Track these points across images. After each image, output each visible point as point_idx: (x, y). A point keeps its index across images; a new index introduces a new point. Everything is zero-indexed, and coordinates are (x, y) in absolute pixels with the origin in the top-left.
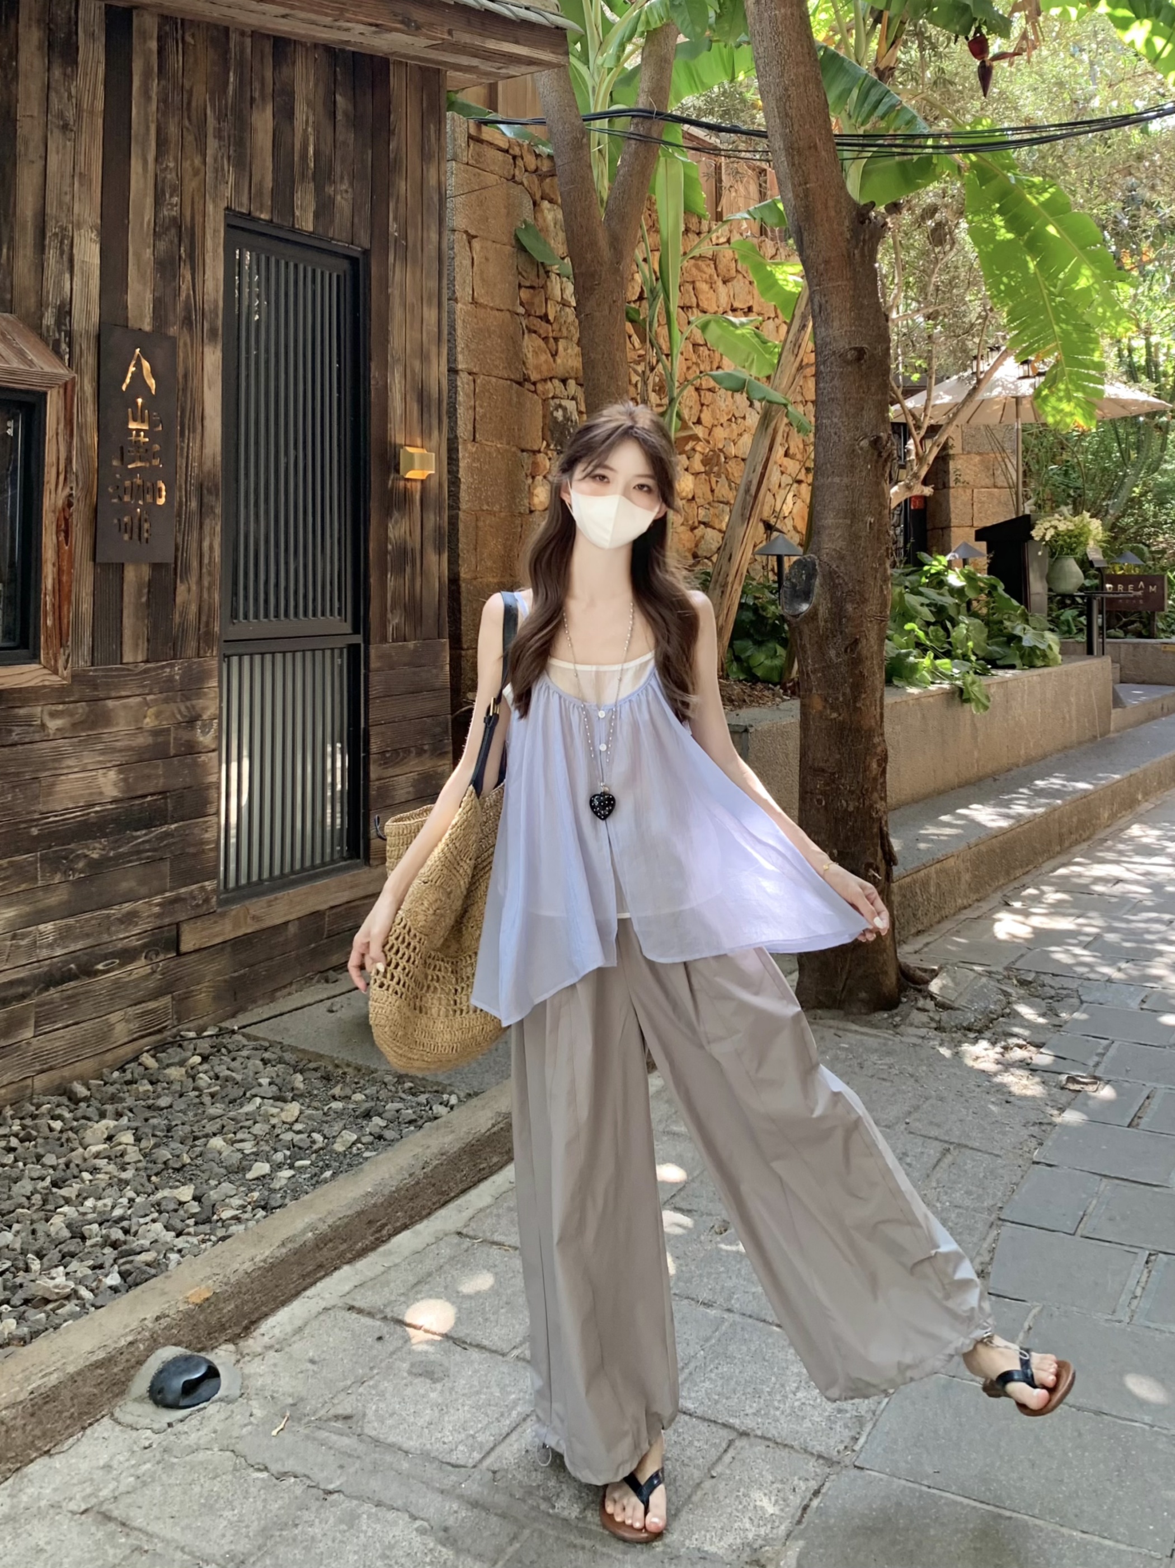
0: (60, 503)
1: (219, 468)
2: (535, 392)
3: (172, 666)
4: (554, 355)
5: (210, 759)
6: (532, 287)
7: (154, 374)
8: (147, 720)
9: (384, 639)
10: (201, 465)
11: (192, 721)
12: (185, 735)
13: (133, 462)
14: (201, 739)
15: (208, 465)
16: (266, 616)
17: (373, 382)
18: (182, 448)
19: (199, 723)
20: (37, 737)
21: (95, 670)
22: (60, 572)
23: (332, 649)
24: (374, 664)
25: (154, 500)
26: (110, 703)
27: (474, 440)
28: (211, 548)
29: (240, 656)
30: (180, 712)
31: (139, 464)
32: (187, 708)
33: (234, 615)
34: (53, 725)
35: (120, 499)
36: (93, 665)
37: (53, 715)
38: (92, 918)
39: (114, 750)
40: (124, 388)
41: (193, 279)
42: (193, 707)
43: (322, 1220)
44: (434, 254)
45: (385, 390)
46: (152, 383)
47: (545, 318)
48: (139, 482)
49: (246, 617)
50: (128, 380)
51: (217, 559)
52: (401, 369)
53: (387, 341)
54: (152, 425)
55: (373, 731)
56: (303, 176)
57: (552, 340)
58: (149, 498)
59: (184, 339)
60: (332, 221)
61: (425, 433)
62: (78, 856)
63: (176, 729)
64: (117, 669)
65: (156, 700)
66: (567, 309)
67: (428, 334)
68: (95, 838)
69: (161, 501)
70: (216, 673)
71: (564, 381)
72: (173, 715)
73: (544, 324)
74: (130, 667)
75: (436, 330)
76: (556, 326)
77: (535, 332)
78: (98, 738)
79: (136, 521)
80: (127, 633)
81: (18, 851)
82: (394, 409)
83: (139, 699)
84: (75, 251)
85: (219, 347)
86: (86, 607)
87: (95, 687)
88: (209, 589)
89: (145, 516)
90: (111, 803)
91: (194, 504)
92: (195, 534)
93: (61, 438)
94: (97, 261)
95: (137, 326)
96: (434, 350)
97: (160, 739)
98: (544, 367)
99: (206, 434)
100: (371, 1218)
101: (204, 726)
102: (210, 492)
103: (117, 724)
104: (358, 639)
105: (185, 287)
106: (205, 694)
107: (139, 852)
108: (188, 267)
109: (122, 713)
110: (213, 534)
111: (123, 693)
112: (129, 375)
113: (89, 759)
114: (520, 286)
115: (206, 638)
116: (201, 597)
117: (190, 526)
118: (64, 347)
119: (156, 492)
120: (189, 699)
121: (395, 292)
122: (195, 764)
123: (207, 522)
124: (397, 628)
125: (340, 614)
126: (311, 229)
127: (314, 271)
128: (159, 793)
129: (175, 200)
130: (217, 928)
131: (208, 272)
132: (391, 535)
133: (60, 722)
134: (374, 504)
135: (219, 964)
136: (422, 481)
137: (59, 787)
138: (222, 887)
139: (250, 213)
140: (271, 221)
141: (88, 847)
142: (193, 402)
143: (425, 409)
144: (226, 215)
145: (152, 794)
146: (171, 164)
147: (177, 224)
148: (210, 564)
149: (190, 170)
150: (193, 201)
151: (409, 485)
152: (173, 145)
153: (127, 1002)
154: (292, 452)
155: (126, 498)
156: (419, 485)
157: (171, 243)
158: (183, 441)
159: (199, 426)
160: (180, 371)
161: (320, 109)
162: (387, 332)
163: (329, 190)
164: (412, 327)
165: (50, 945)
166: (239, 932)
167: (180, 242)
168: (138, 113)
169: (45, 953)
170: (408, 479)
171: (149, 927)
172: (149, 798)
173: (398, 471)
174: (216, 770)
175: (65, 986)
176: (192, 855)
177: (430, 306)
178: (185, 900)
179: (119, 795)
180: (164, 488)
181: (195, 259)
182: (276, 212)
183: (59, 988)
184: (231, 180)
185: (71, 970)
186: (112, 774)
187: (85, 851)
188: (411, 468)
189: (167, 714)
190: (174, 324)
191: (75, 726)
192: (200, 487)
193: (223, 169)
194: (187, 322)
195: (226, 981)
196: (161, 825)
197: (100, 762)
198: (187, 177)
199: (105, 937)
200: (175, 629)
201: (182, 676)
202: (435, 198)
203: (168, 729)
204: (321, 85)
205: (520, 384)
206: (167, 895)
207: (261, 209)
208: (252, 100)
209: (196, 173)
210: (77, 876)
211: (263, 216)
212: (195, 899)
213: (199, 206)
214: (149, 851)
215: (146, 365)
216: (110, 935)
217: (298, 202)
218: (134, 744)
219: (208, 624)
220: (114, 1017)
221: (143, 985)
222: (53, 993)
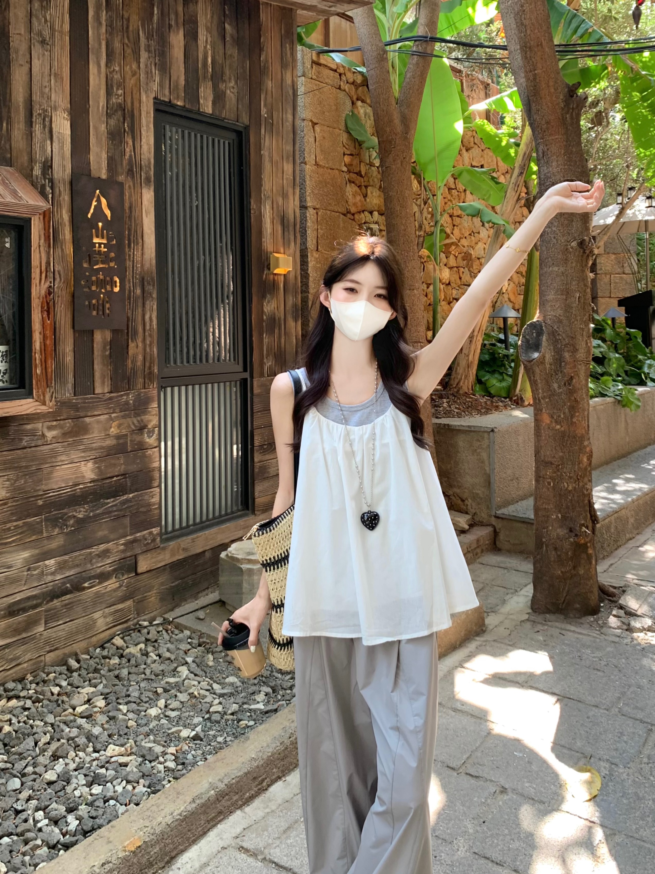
0: (43, 292)
1: (154, 268)
2: (354, 220)
3: (128, 395)
4: (365, 196)
5: (154, 453)
6: (352, 155)
7: (109, 206)
8: (112, 429)
9: (263, 373)
10: (142, 266)
11: (142, 428)
12: (137, 438)
13: (97, 264)
14: (148, 440)
15: (147, 266)
17: (252, 212)
18: (129, 255)
19: (146, 430)
20: (40, 442)
21: (76, 399)
23: (231, 382)
24: (256, 391)
25: (112, 289)
26: (87, 420)
27: (317, 250)
28: (151, 319)
29: (172, 387)
30: (133, 423)
31: (102, 266)
32: (138, 421)
33: (167, 362)
34: (50, 435)
35: (90, 289)
36: (75, 396)
37: (50, 428)
38: (80, 555)
39: (92, 449)
40: (89, 216)
41: (134, 145)
42: (142, 420)
43: (221, 781)
44: (290, 128)
45: (260, 217)
46: (108, 213)
47: (359, 174)
48: (101, 277)
50: (92, 211)
51: (155, 327)
52: (270, 203)
53: (261, 185)
54: (109, 239)
55: (256, 432)
56: (205, 77)
57: (363, 187)
58: (108, 287)
59: (129, 183)
60: (224, 107)
61: (286, 244)
62: (69, 517)
63: (131, 434)
64: (91, 398)
65: (117, 417)
66: (373, 168)
67: (287, 179)
68: (80, 505)
69: (117, 290)
70: (156, 398)
71: (371, 213)
72: (129, 426)
73: (358, 177)
74: (100, 396)
75: (292, 178)
76: (365, 178)
77: (353, 182)
78: (80, 442)
79: (101, 302)
80: (97, 375)
81: (29, 516)
82: (266, 228)
83: (106, 416)
84: (53, 126)
85: (152, 188)
86: (69, 359)
87: (77, 410)
88: (150, 345)
89: (107, 299)
90: (90, 482)
91: (139, 291)
92: (140, 310)
93: (42, 249)
94: (69, 132)
95: (97, 175)
96: (291, 191)
97: (121, 441)
98: (359, 204)
99: (145, 246)
100: (255, 775)
101: (149, 432)
102: (149, 283)
103: (93, 432)
104: (247, 375)
105: (128, 150)
106: (149, 412)
107: (111, 512)
108: (130, 136)
109: (96, 426)
110: (151, 310)
111: (96, 413)
112: (92, 208)
113: (75, 455)
114: (344, 154)
115: (149, 377)
116: (145, 350)
117: (137, 306)
118: (48, 189)
119: (113, 284)
120: (139, 415)
121: (265, 153)
122: (144, 456)
123: (148, 302)
124: (270, 367)
125: (235, 360)
126: (211, 112)
127: (213, 141)
128: (122, 475)
129: (120, 92)
130: (161, 557)
131: (144, 140)
132: (265, 310)
133: (54, 433)
134: (254, 290)
135: (162, 579)
136: (284, 275)
137: (55, 474)
138: (163, 531)
139: (170, 102)
140: (184, 106)
141: (76, 511)
142: (136, 225)
143: (286, 229)
144: (155, 103)
145: (117, 476)
146: (117, 69)
147: (122, 108)
148: (150, 330)
149: (130, 72)
150: (132, 93)
151: (276, 278)
152: (117, 55)
153: (104, 606)
154: (202, 257)
155: (94, 288)
156: (282, 277)
157: (119, 120)
158: (130, 251)
159: (140, 241)
160: (127, 205)
161: (215, 33)
162: (261, 179)
163: (222, 86)
164: (277, 176)
165: (53, 574)
166: (175, 559)
167: (124, 120)
168: (93, 33)
169: (50, 578)
170: (276, 274)
171: (117, 558)
172: (115, 479)
173: (269, 269)
174: (158, 459)
175: (63, 598)
176: (144, 512)
177: (288, 162)
178: (140, 540)
179: (96, 478)
180: (118, 281)
181: (134, 132)
182: (187, 100)
183: (60, 599)
184: (157, 79)
185: (67, 587)
186: (90, 465)
187: (74, 513)
188: (277, 267)
189: (126, 425)
190: (122, 174)
191: (64, 434)
192: (143, 280)
193: (151, 72)
194: (130, 172)
195: (167, 589)
196: (123, 495)
197: (82, 457)
198: (128, 77)
199: (89, 566)
200: (129, 371)
201: (134, 401)
202: (291, 92)
203: (126, 435)
204: (215, 16)
205: (344, 215)
206: (128, 538)
207: (178, 98)
208: (170, 26)
209: (134, 74)
210: (69, 529)
211: (179, 103)
212: (146, 540)
213: (136, 96)
214: (115, 511)
215: (103, 201)
216: (92, 565)
217: (201, 94)
218: (104, 444)
219: (150, 368)
220: (96, 615)
221: (114, 594)
222: (56, 603)
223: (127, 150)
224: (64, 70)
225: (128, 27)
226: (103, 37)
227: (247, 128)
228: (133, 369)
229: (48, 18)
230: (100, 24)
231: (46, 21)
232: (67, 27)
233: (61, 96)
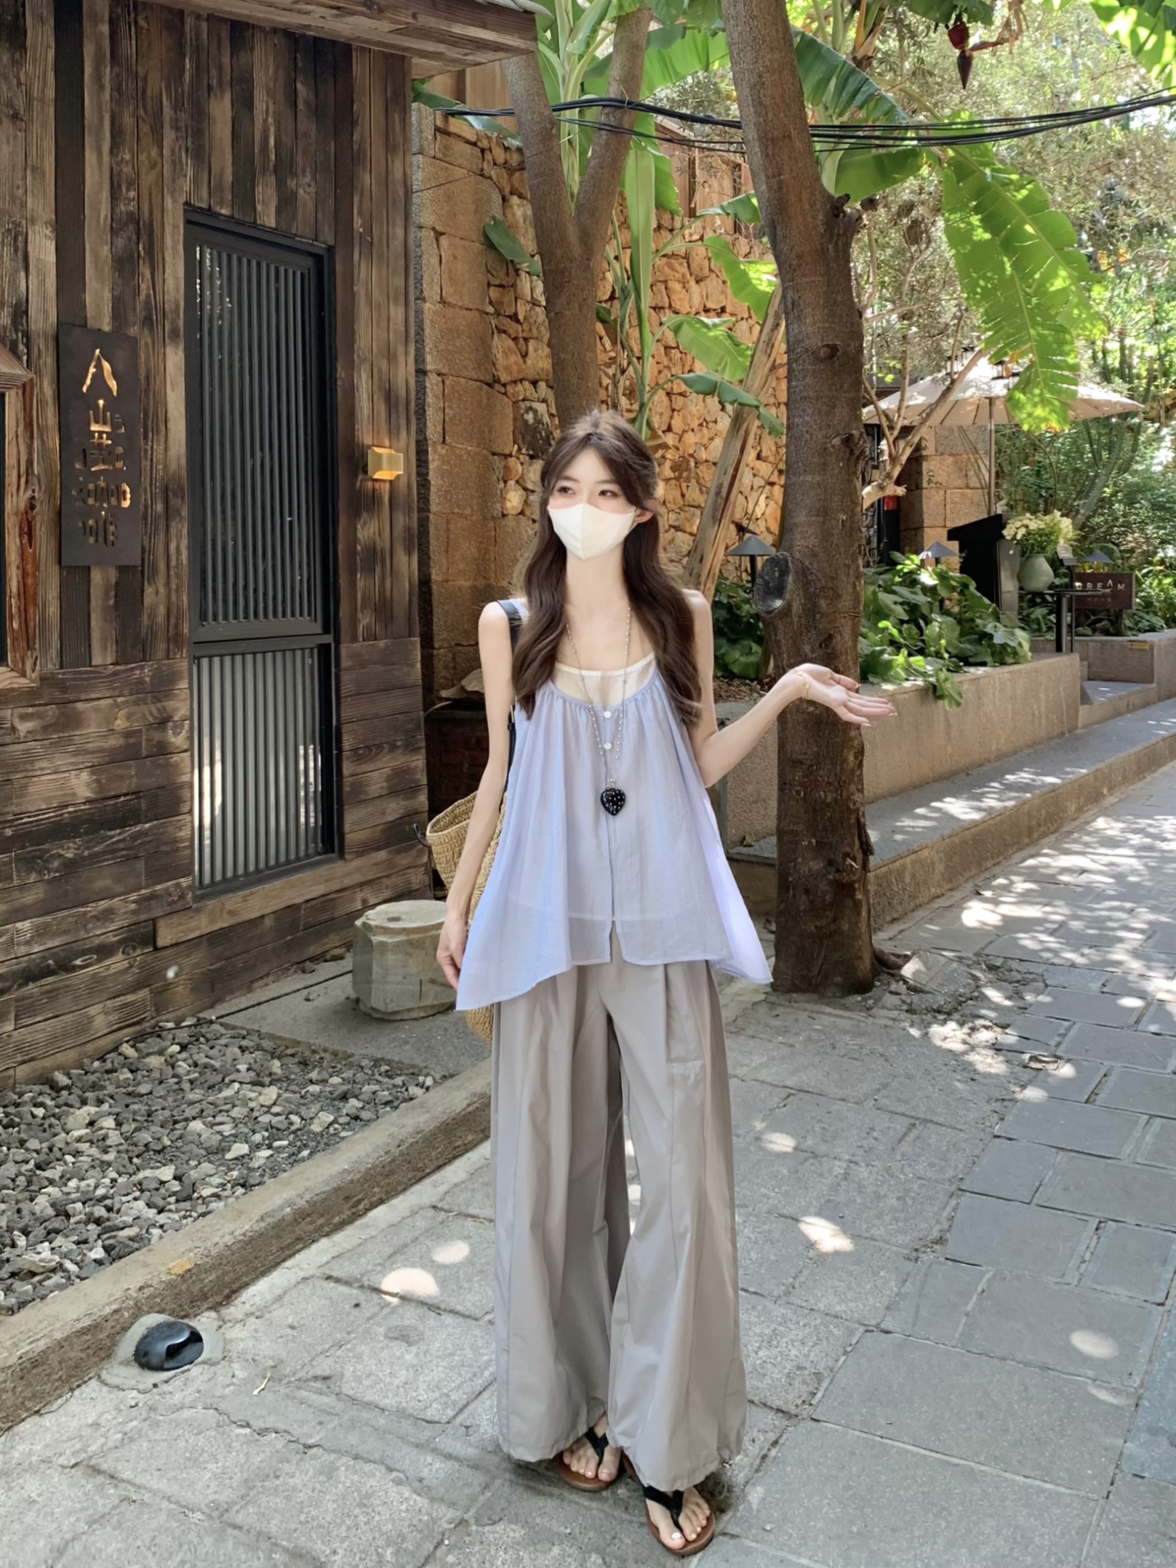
0: (22, 506)
1: (184, 470)
2: (505, 394)
3: (142, 668)
4: (525, 355)
5: (182, 759)
6: (501, 286)
7: (115, 375)
8: (118, 722)
9: (354, 639)
10: (166, 467)
11: (163, 722)
12: (156, 736)
13: (96, 464)
14: (173, 740)
15: (173, 467)
16: (236, 617)
17: (339, 383)
18: (146, 451)
19: (170, 724)
20: (8, 739)
21: (64, 674)
22: (24, 574)
23: (303, 649)
24: (345, 663)
25: (119, 503)
26: (80, 706)
27: (444, 442)
28: (178, 550)
29: (210, 657)
30: (151, 714)
31: (103, 467)
32: (158, 710)
33: (203, 617)
35: (85, 502)
36: (61, 668)
37: (23, 718)
38: (68, 916)
39: (87, 752)
40: (85, 389)
41: (153, 278)
42: (164, 708)
44: (400, 249)
45: (351, 390)
46: (113, 384)
47: (514, 317)
48: (103, 484)
49: (215, 618)
50: (88, 382)
51: (185, 561)
52: (368, 368)
53: (353, 341)
54: (115, 427)
55: (345, 728)
56: (264, 169)
57: (521, 341)
58: (113, 501)
59: (145, 339)
60: (294, 217)
61: (393, 432)
62: (53, 856)
63: (148, 730)
64: (87, 672)
65: (126, 702)
66: (538, 309)
67: (395, 333)
68: (69, 838)
69: (126, 504)
70: (186, 675)
71: (534, 383)
72: (144, 716)
73: (514, 324)
74: (100, 669)
75: (403, 329)
76: (525, 326)
77: (505, 332)
78: (69, 741)
79: (101, 524)
80: (96, 637)
82: (361, 409)
83: (109, 701)
84: (30, 248)
85: (182, 346)
86: (53, 610)
87: (65, 692)
88: (177, 591)
89: (111, 519)
90: (84, 803)
91: (159, 507)
92: (162, 535)
93: (21, 440)
94: (52, 258)
95: (96, 326)
96: (401, 349)
97: (132, 741)
98: (515, 368)
99: (171, 436)
101: (175, 727)
102: (175, 495)
103: (88, 726)
104: (328, 639)
105: (145, 286)
106: (176, 695)
107: (113, 851)
108: (147, 265)
110: (179, 537)
111: (93, 696)
112: (90, 376)
113: (61, 760)
114: (489, 285)
115: (175, 640)
116: (169, 599)
117: (156, 530)
118: (21, 347)
119: (121, 495)
120: (159, 701)
121: (360, 289)
122: (168, 765)
123: (174, 525)
124: (368, 626)
125: (309, 614)
126: (274, 225)
127: (277, 269)
128: (133, 793)
129: (132, 194)
130: (193, 924)
131: (168, 271)
132: (360, 535)
133: (29, 725)
134: (342, 505)
135: (196, 957)
136: (391, 482)
137: (32, 789)
138: (197, 884)
139: (210, 209)
140: (232, 217)
141: (62, 847)
142: (156, 404)
143: (393, 410)
144: (185, 211)
145: (125, 795)
146: (127, 157)
147: (134, 219)
148: (177, 566)
149: (147, 163)
150: (150, 195)
151: (377, 485)
152: (127, 137)
153: (105, 996)
154: (258, 454)
155: (91, 501)
156: (387, 486)
157: (130, 239)
158: (146, 444)
159: (163, 428)
160: (142, 372)
161: (280, 97)
162: (353, 332)
163: (291, 183)
164: (378, 326)
165: (28, 943)
166: (216, 927)
167: (138, 239)
168: (91, 102)
169: (23, 950)
170: (376, 480)
171: (125, 923)
172: (122, 799)
173: (366, 472)
174: (189, 770)
175: (44, 981)
176: (168, 853)
177: (396, 305)
178: (161, 896)
179: (92, 796)
180: (128, 490)
181: (154, 256)
182: (236, 207)
183: (38, 983)
184: (190, 173)
185: (49, 965)
186: (85, 776)
187: (60, 851)
188: (379, 468)
189: (139, 715)
190: (134, 324)
191: (45, 728)
192: (166, 490)
193: (181, 162)
194: (148, 322)
195: (203, 974)
196: (135, 824)
197: (72, 763)
198: (144, 170)
199: (83, 934)
200: (144, 631)
201: (152, 678)
202: (401, 192)
203: (140, 731)
204: (281, 72)
205: (490, 385)
206: (143, 892)
207: (221, 204)
208: (210, 88)
209: (153, 166)
210: (52, 875)
211: (223, 211)
212: (170, 895)
213: (156, 201)
214: (123, 849)
215: (106, 366)
216: (87, 931)
217: (259, 196)
218: (105, 745)
219: (176, 626)
220: (93, 1011)
221: (122, 979)
222: (32, 988)
223: (143, 286)
224: (46, 159)
225: (144, 92)
226: (107, 107)
227: (330, 249)
228: (151, 627)
229: (23, 80)
230: (101, 87)
231: (19, 84)
232: (51, 93)
233: (41, 202)
